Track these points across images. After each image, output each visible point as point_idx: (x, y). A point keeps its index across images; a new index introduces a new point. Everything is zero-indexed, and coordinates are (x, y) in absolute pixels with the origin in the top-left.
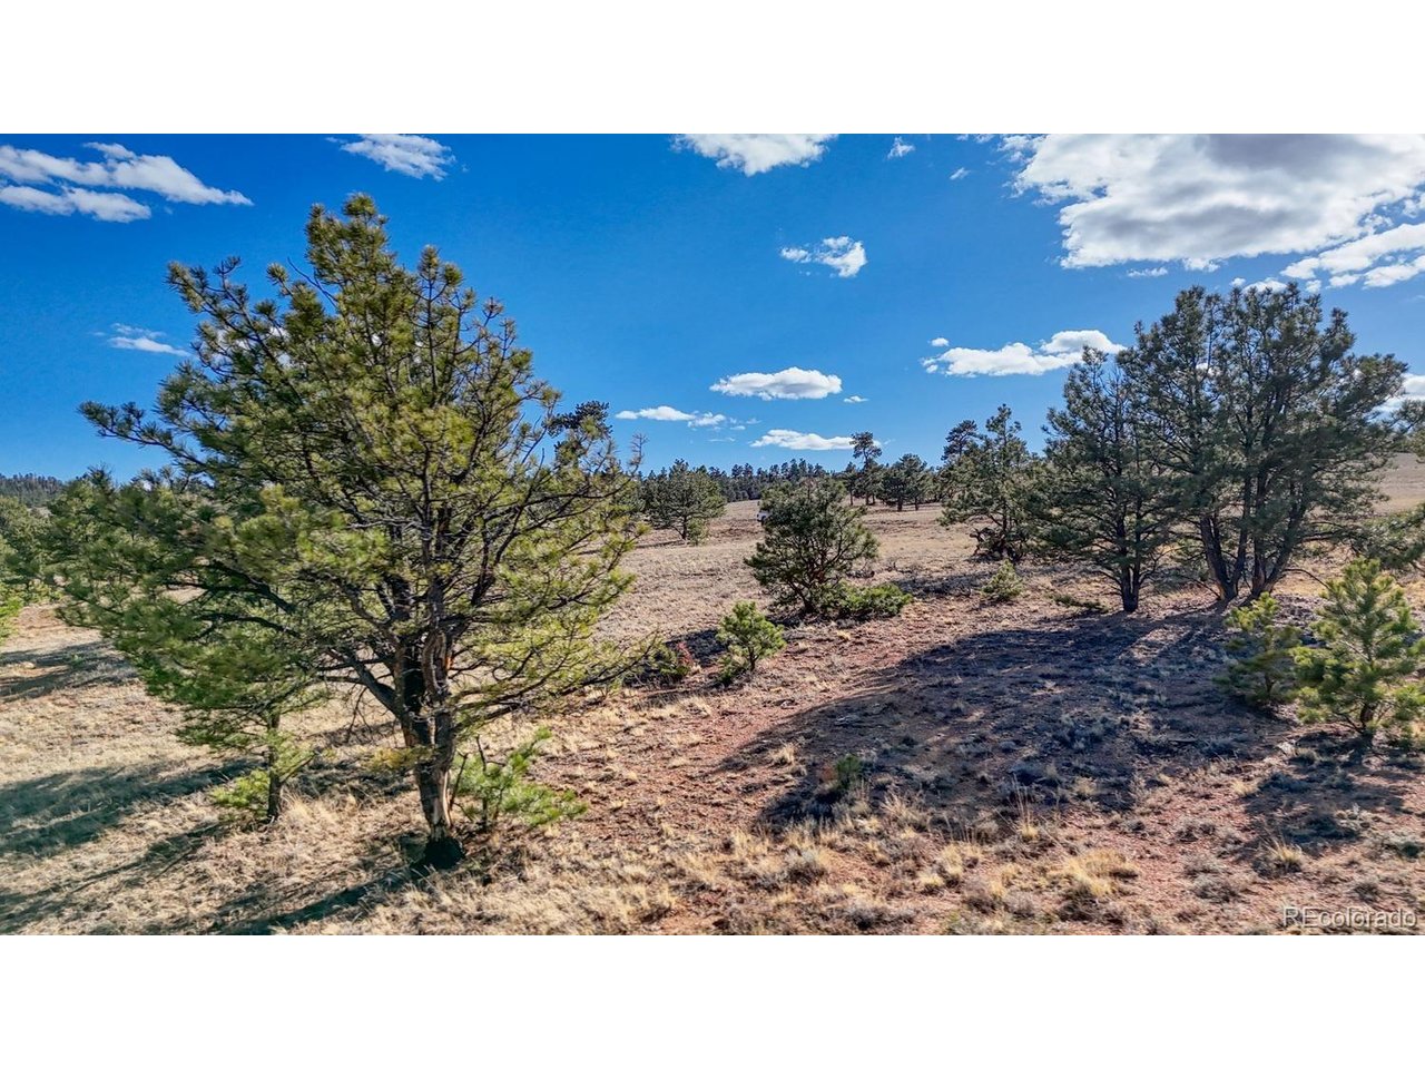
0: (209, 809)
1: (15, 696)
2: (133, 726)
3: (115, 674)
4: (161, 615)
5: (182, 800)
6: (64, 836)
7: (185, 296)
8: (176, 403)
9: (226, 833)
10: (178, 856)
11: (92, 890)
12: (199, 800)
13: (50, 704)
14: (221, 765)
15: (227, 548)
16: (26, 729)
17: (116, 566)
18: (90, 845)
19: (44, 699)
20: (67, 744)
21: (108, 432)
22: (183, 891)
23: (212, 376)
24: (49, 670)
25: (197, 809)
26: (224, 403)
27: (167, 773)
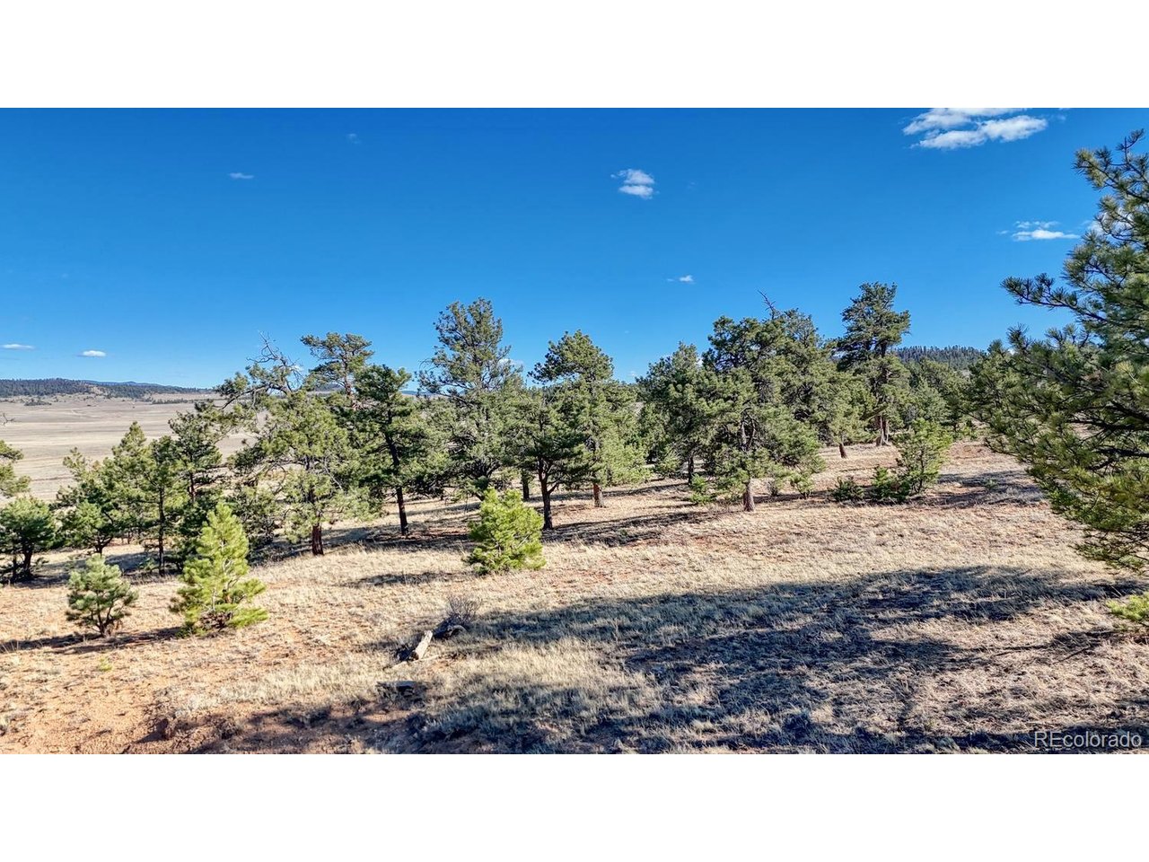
0: (1104, 617)
1: (949, 506)
2: (1037, 539)
3: (1020, 497)
4: (1067, 446)
5: (1080, 604)
6: (988, 613)
7: (1090, 176)
8: (1082, 269)
9: (1121, 640)
10: (1079, 649)
11: (1009, 657)
12: (1096, 608)
13: (973, 514)
14: (1114, 582)
15: (1126, 391)
16: (957, 531)
17: (1029, 406)
18: (1007, 623)
19: (969, 510)
20: (986, 545)
21: (1024, 300)
22: (1084, 678)
23: (1113, 241)
24: (971, 489)
25: (1092, 615)
26: (1125, 263)
27: (1067, 581)
